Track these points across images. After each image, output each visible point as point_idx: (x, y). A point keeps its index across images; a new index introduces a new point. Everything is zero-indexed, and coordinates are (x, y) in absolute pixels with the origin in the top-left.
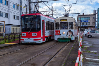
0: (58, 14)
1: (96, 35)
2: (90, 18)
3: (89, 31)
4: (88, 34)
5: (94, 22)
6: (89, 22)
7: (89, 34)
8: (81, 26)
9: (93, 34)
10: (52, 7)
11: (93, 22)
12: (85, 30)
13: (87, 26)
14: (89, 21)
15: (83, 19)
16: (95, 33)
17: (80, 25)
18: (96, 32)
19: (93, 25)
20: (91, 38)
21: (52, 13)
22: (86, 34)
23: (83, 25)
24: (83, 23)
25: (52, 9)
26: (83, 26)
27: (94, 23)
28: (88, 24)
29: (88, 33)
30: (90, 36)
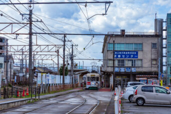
0: (49, 34)
1: (155, 98)
2: (142, 44)
3: (139, 87)
4: (136, 97)
5: (155, 60)
6: (141, 60)
7: (139, 96)
8: (117, 70)
9: (148, 96)
10: (31, 11)
11: (152, 60)
12: (129, 83)
13: (133, 70)
14: (140, 56)
15: (122, 48)
16: (154, 93)
17: (114, 67)
18: (157, 91)
19: (154, 69)
20: (142, 105)
21: (31, 29)
22: (131, 96)
23: (123, 66)
24: (123, 61)
25: (30, 18)
26: (123, 70)
27: (154, 62)
28: (138, 63)
29: (136, 93)
30: (140, 102)
